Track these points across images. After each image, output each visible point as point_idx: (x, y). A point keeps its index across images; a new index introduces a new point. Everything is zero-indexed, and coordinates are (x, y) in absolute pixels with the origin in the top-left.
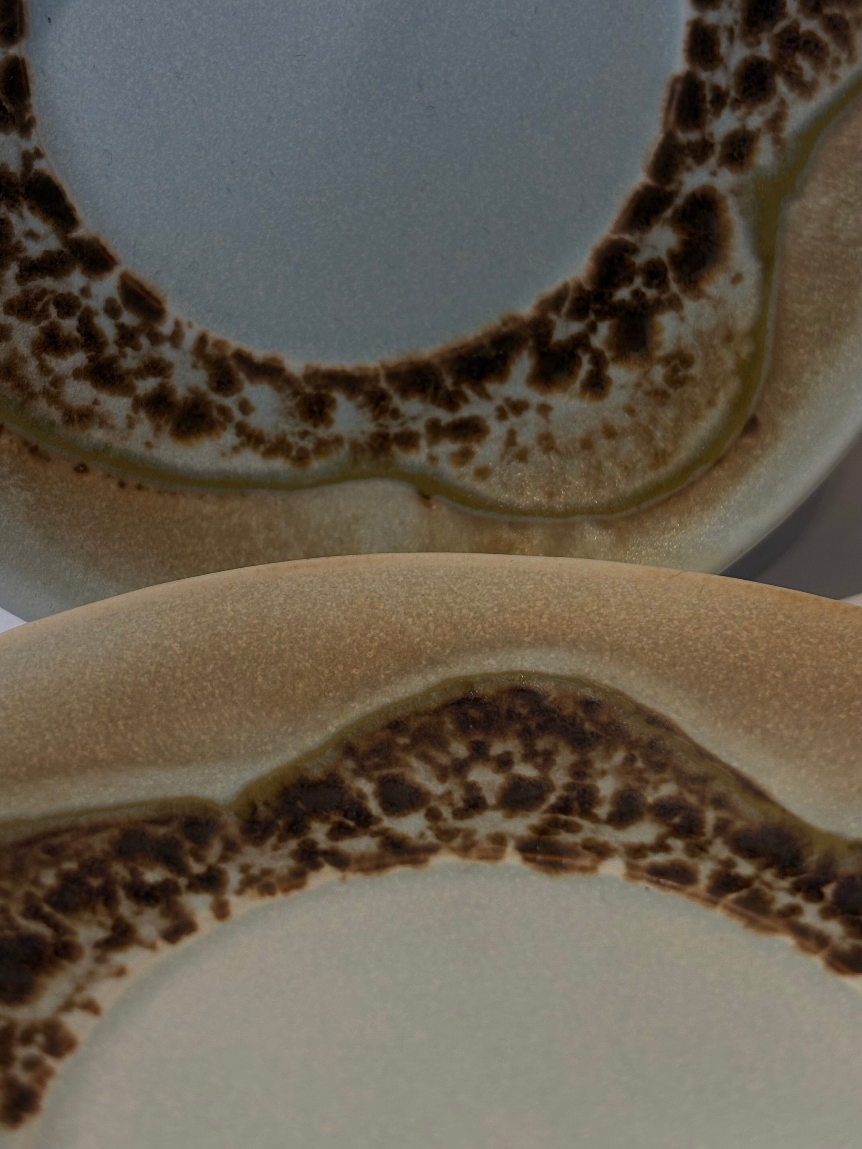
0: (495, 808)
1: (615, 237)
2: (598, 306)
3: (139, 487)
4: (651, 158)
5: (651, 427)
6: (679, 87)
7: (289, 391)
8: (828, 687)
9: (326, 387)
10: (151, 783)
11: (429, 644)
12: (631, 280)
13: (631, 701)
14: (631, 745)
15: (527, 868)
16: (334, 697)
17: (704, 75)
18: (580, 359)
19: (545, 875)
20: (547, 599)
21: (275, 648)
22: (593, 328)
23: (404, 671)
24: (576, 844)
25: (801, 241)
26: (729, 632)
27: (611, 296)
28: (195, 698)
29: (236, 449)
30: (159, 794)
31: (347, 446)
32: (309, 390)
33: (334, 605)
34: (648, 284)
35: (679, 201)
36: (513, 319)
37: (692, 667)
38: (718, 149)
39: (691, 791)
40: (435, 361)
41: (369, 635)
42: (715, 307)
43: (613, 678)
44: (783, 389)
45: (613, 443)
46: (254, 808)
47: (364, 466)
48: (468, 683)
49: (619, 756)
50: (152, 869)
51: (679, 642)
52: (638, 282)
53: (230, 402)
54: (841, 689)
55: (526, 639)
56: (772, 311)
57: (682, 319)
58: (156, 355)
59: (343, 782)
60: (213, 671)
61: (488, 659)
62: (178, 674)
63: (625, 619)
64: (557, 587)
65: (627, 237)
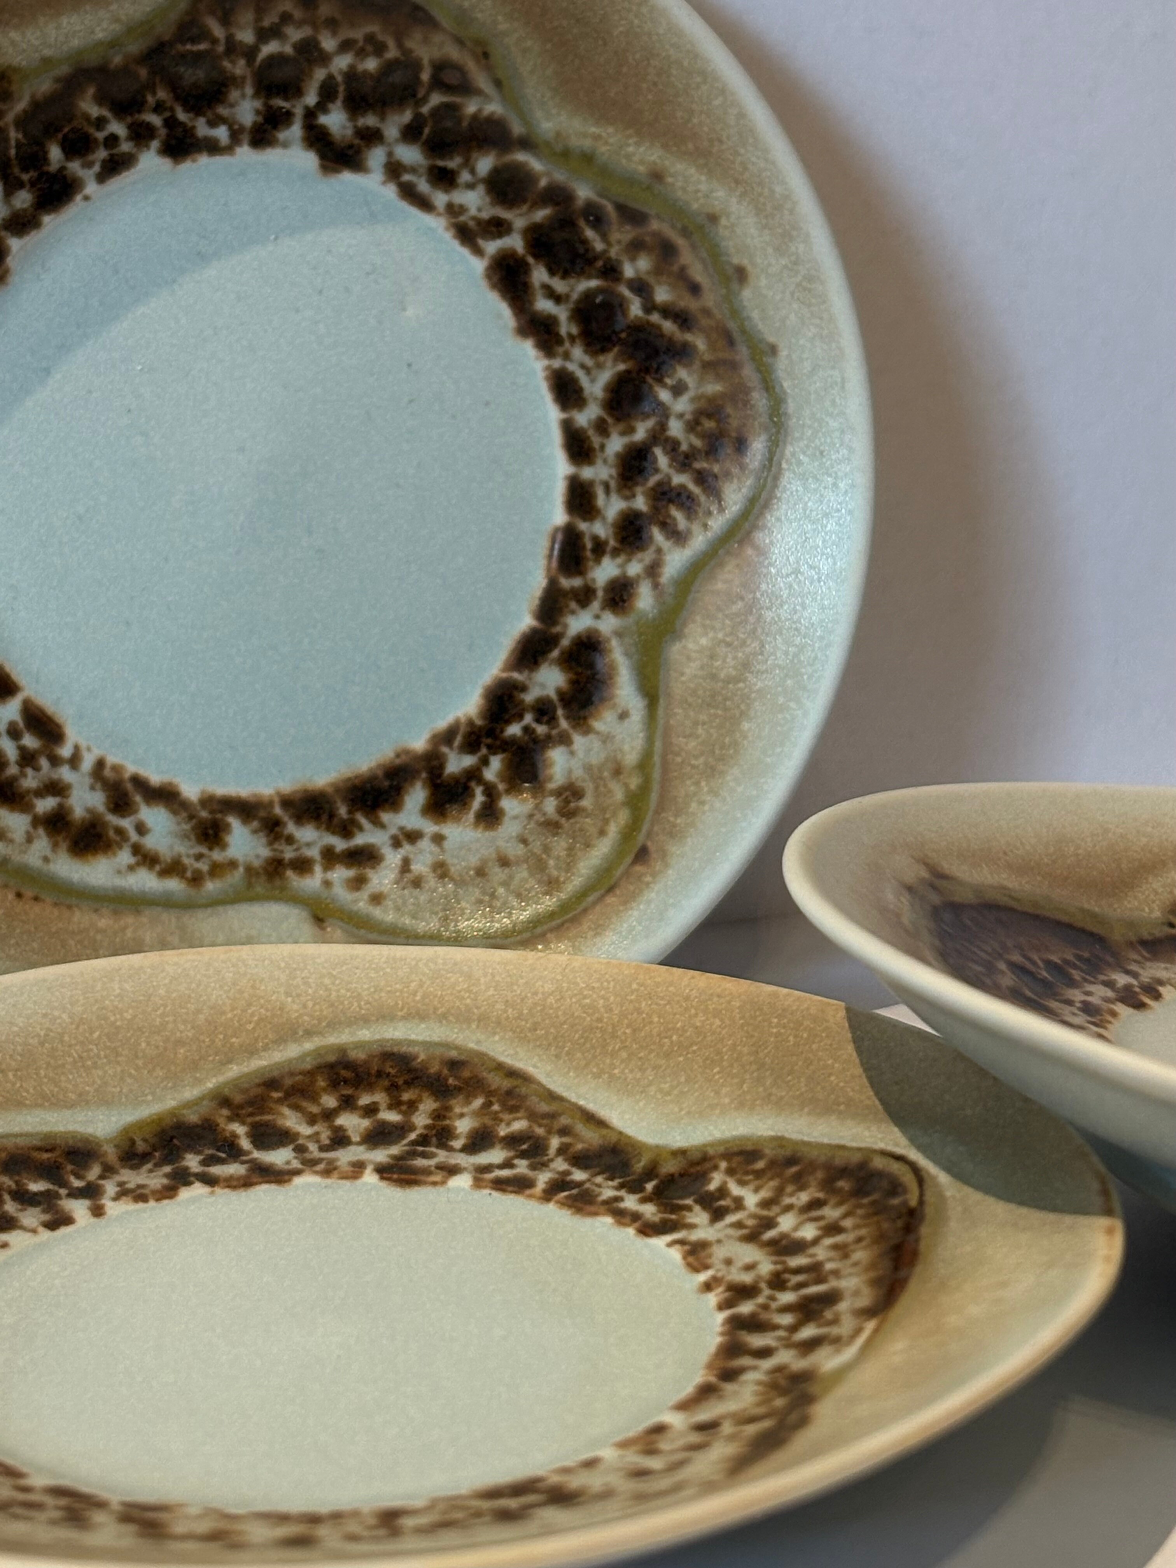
0: (359, 1144)
1: (504, 675)
2: (489, 741)
3: (36, 899)
4: (537, 602)
5: (544, 856)
6: (560, 537)
7: (184, 815)
8: (671, 1037)
9: (221, 812)
10: (38, 1120)
11: (306, 1018)
12: (520, 717)
13: (493, 1060)
14: (490, 1094)
15: (383, 1184)
16: (214, 1060)
17: (583, 526)
18: (473, 790)
19: (399, 1189)
20: (421, 980)
21: (158, 1020)
22: (485, 762)
23: (281, 1040)
24: (430, 1166)
25: (683, 679)
26: (588, 1001)
27: (502, 731)
28: (81, 1057)
29: (131, 868)
30: (45, 1129)
31: (241, 869)
32: (204, 814)
33: (218, 986)
34: (538, 721)
35: (565, 642)
36: (407, 752)
37: (552, 1030)
38: (600, 594)
39: (540, 1126)
40: (330, 790)
41: (250, 1011)
42: (604, 742)
43: (478, 1042)
44: (672, 819)
45: (507, 871)
46: (133, 1142)
47: (259, 889)
48: (342, 1050)
49: (478, 1102)
50: (35, 1182)
51: (542, 1010)
52: (528, 718)
53: (127, 823)
54: (682, 1039)
55: (400, 1014)
56: (658, 745)
57: (572, 753)
58: (55, 776)
59: (218, 1125)
60: (100, 1037)
61: (362, 1029)
62: (66, 1038)
63: (493, 995)
64: (430, 970)
65: (516, 675)
